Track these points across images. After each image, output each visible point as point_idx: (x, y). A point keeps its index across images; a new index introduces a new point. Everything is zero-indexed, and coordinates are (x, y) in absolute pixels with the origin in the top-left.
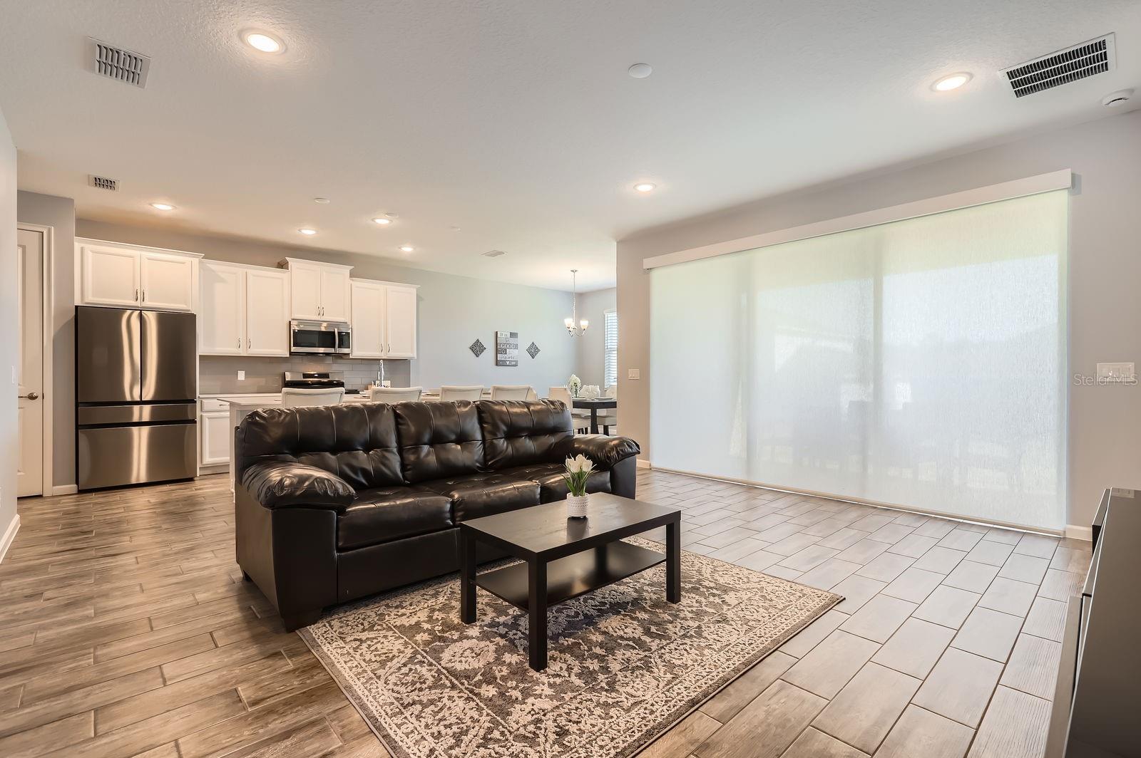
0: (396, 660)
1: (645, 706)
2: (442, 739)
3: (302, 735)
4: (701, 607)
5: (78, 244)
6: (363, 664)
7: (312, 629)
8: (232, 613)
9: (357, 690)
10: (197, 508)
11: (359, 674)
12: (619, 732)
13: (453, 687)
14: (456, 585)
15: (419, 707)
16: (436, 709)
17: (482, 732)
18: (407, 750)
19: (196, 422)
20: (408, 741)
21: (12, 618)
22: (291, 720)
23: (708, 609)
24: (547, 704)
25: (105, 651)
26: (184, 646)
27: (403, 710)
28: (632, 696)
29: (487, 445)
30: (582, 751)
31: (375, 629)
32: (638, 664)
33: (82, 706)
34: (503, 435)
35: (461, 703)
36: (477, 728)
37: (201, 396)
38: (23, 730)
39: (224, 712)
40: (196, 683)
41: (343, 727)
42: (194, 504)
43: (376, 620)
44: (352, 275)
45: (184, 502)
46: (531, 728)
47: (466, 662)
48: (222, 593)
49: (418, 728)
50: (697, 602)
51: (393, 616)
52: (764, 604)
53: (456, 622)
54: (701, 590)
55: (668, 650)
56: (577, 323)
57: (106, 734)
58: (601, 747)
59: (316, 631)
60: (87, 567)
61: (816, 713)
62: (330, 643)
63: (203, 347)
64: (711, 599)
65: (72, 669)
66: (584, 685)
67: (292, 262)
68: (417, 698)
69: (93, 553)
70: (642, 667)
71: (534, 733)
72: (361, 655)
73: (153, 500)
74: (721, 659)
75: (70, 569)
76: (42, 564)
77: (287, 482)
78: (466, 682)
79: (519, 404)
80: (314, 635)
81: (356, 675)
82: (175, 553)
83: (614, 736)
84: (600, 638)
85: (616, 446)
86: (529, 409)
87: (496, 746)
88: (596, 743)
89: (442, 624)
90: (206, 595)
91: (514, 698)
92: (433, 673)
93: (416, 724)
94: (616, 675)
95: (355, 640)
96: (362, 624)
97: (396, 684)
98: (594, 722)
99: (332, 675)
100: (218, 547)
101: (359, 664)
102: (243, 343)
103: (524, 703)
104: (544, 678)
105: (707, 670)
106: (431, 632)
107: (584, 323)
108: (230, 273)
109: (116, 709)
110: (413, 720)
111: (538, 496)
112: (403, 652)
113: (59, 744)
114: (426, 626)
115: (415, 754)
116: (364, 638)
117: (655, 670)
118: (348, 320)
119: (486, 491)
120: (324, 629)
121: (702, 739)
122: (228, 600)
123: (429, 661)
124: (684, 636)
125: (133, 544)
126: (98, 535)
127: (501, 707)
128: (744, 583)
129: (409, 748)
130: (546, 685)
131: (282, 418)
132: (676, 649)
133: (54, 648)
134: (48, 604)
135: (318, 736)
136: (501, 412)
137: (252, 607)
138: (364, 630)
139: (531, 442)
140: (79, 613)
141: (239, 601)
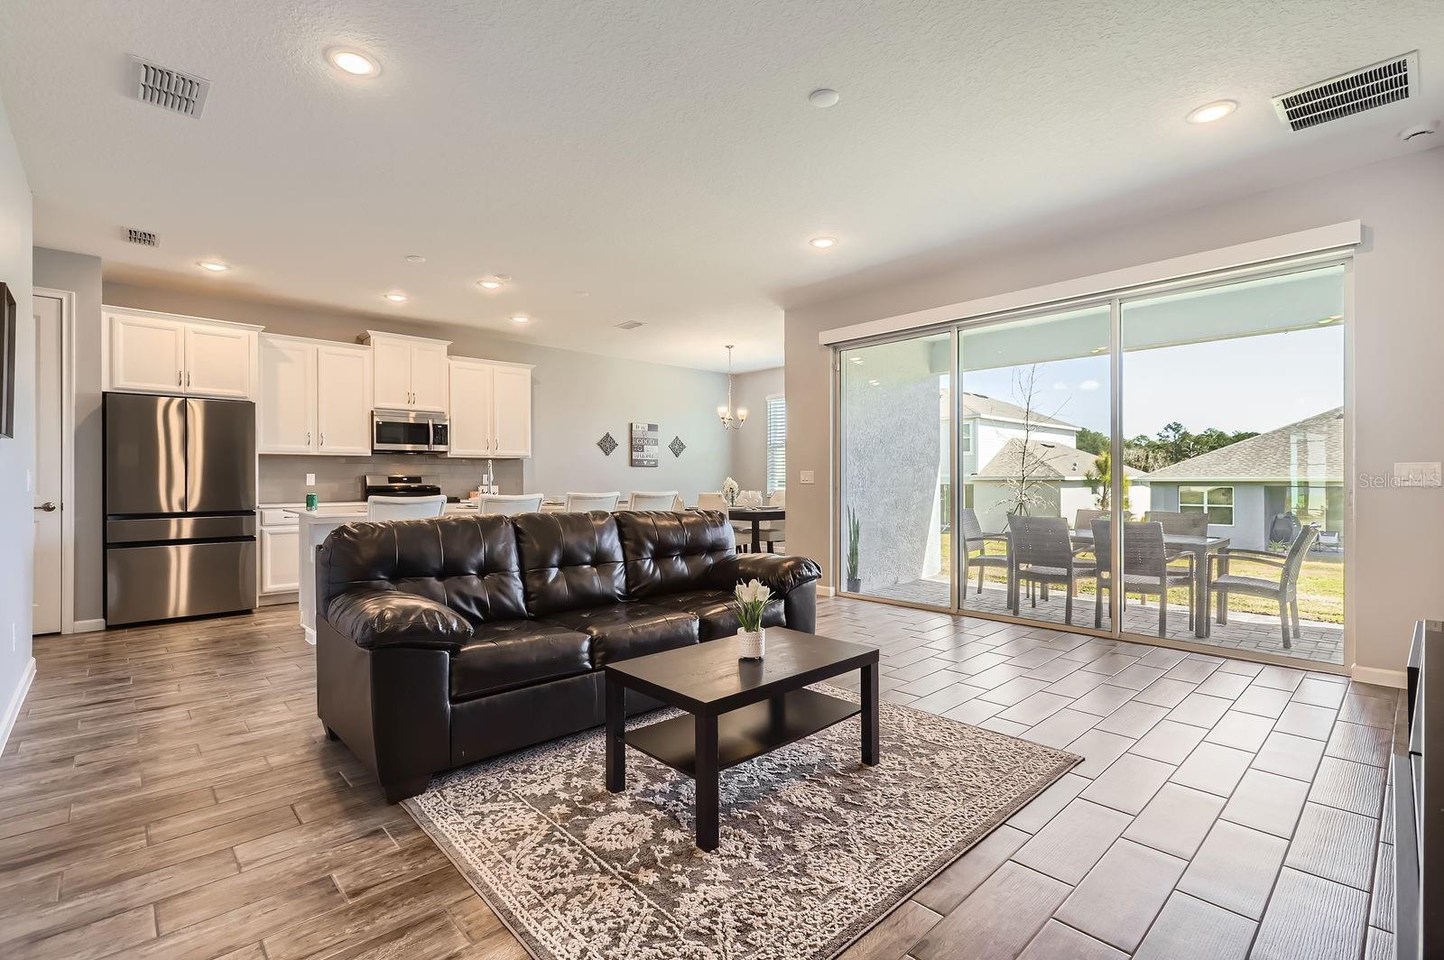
0: (528, 839)
1: (845, 894)
2: (595, 936)
3: (418, 933)
4: (906, 770)
5: (107, 313)
6: (488, 844)
7: (420, 800)
8: (315, 780)
9: (484, 876)
10: (261, 648)
11: (484, 856)
12: (815, 926)
13: (604, 871)
14: (597, 744)
15: (562, 897)
16: (585, 900)
17: (645, 928)
18: (552, 951)
19: (255, 539)
20: (553, 939)
21: (38, 788)
22: (403, 914)
23: (914, 773)
24: (723, 893)
25: (161, 829)
26: (259, 823)
27: (543, 901)
28: (828, 882)
29: (629, 568)
30: (771, 950)
31: (499, 799)
32: (832, 841)
33: (136, 900)
34: (650, 555)
35: (615, 891)
36: (637, 923)
37: (261, 506)
38: (67, 929)
39: (319, 905)
40: (280, 868)
41: (469, 923)
42: (255, 644)
43: (499, 789)
44: (451, 352)
45: (243, 641)
46: (706, 922)
47: (617, 841)
48: (301, 755)
49: (564, 923)
50: (900, 764)
51: (520, 783)
52: (983, 767)
53: (600, 791)
54: (905, 748)
55: (867, 825)
56: (734, 413)
57: (172, 934)
58: (795, 945)
59: (425, 804)
60: (126, 724)
61: (1058, 901)
62: (443, 818)
63: (264, 443)
64: (918, 760)
65: (122, 852)
66: (767, 869)
67: (374, 335)
68: (559, 886)
69: (132, 706)
70: (837, 846)
71: (709, 929)
72: (484, 832)
73: (202, 638)
74: (936, 836)
75: (105, 727)
76: (68, 721)
77: (389, 615)
78: (619, 866)
79: (668, 515)
80: (423, 807)
81: (480, 858)
82: (238, 706)
83: (809, 932)
84: (782, 809)
85: (791, 568)
86: (680, 522)
87: (663, 945)
88: (788, 940)
89: (582, 794)
90: (282, 758)
91: (680, 885)
92: (576, 854)
93: (561, 918)
94: (806, 855)
95: (476, 813)
96: (483, 794)
97: (531, 869)
98: (783, 914)
99: (450, 859)
100: (291, 697)
101: (483, 843)
102: (313, 439)
103: (694, 891)
104: (716, 860)
105: (919, 849)
106: (569, 803)
107: (742, 413)
108: (298, 350)
109: (181, 903)
110: (557, 913)
111: (696, 632)
112: (536, 828)
113: (112, 947)
114: (563, 795)
115: (562, 956)
116: (486, 811)
117: (854, 849)
118: (444, 409)
119: (632, 626)
120: (435, 800)
121: (919, 936)
122: (309, 764)
123: (570, 840)
124: (887, 807)
125: (181, 694)
126: (137, 683)
127: (666, 897)
128: (957, 739)
129: (554, 948)
130: (720, 868)
131: (376, 534)
132: (878, 823)
133: (95, 827)
134: (82, 771)
135: (439, 935)
136: (647, 526)
137: (341, 773)
138: (485, 801)
139: (684, 564)
140: (121, 782)
141: (324, 765)
